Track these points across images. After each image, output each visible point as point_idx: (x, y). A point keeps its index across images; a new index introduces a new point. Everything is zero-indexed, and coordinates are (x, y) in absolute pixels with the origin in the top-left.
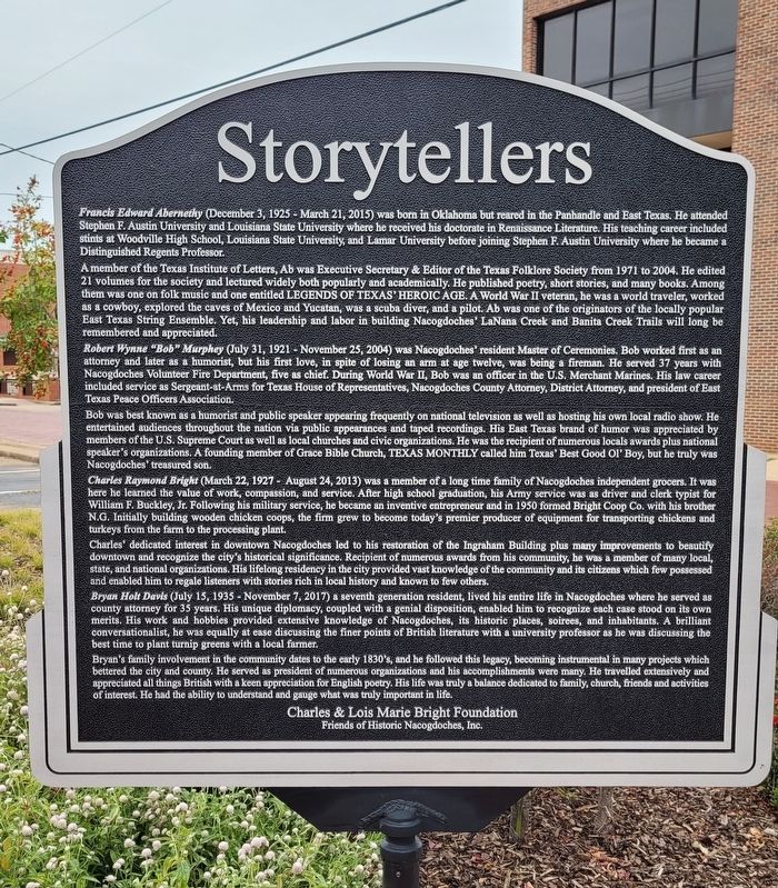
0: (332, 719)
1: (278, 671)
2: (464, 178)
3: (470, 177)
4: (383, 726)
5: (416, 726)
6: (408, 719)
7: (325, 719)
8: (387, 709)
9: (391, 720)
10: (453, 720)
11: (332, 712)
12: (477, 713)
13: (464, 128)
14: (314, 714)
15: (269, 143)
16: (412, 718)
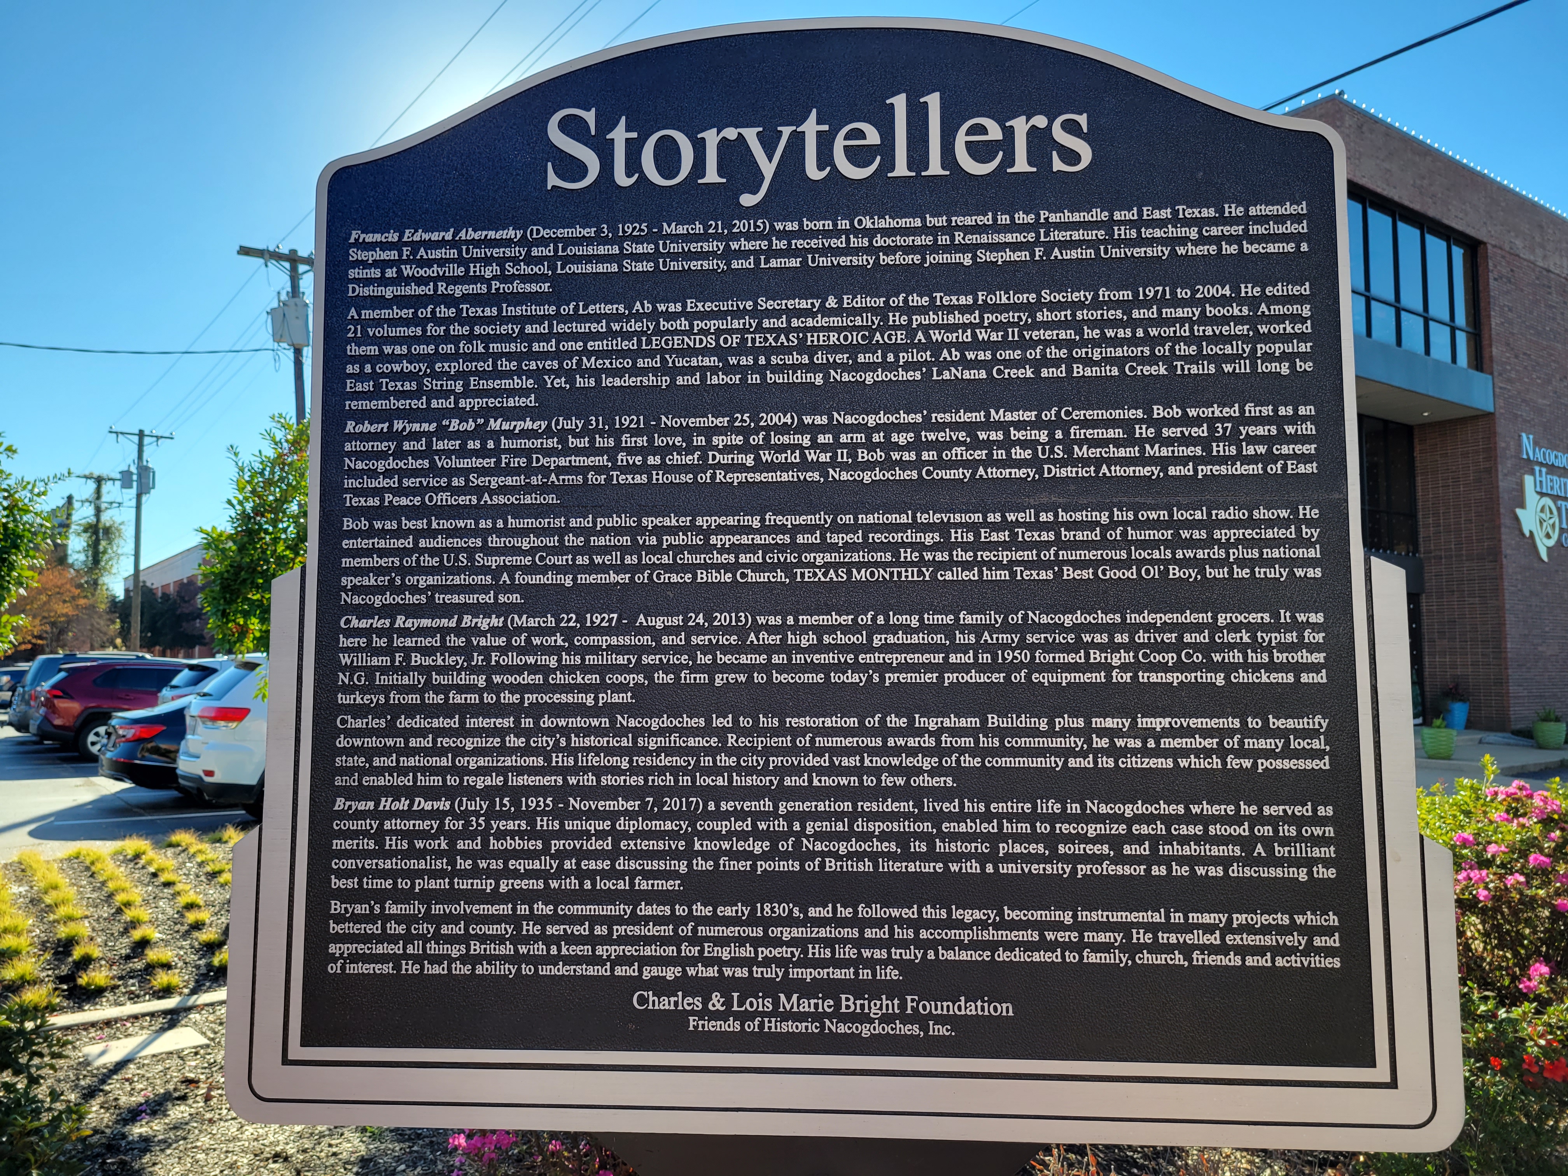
0: (705, 1013)
1: (619, 930)
2: (901, 169)
3: (910, 169)
4: (789, 1027)
5: (842, 1029)
6: (830, 1016)
7: (693, 1013)
8: (795, 996)
9: (800, 1017)
10: (905, 1019)
11: (706, 1001)
12: (944, 1008)
13: (899, 102)
14: (676, 1003)
15: (620, 135)
16: (838, 1015)
